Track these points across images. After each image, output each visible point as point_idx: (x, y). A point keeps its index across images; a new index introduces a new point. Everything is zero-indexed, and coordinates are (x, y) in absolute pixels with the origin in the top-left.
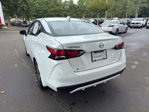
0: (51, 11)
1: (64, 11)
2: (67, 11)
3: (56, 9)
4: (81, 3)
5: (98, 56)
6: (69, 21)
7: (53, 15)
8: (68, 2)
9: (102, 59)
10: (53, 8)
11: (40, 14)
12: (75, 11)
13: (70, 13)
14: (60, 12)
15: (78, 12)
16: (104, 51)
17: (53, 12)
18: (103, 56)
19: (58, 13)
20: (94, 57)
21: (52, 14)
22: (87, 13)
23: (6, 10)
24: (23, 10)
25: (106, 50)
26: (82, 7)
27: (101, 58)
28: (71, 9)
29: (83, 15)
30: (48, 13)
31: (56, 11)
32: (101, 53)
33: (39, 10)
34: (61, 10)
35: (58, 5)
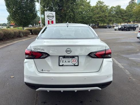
0: (96, 17)
1: (109, 17)
2: (112, 16)
3: (101, 15)
4: (130, 7)
5: (67, 61)
6: (68, 26)
7: (98, 21)
8: (115, 8)
9: (72, 65)
10: (98, 15)
11: (85, 20)
12: (122, 16)
13: (115, 18)
14: (105, 17)
15: (125, 17)
16: (76, 57)
17: (98, 18)
18: (74, 63)
19: (103, 19)
20: (62, 61)
21: (96, 20)
22: (137, 18)
23: (58, 18)
24: (70, 17)
25: (78, 56)
26: (130, 12)
27: (70, 64)
28: (118, 14)
29: (131, 20)
30: (93, 19)
31: (100, 17)
32: (71, 59)
33: (85, 17)
34: (106, 16)
35: (103, 11)
